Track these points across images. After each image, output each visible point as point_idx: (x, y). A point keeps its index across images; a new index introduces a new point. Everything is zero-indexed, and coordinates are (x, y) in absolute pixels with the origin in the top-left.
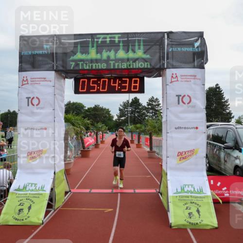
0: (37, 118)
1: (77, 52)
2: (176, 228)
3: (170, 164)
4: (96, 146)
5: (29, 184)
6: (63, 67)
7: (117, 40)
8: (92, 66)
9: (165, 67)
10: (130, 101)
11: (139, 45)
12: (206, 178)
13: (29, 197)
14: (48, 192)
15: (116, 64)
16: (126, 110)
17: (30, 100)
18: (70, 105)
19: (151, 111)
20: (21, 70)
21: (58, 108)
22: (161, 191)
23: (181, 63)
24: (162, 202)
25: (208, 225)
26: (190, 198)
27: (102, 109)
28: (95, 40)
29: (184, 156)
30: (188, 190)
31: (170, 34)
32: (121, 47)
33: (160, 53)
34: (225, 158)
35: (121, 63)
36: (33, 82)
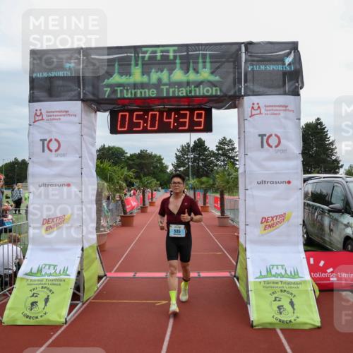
0: (56, 170)
1: (114, 73)
2: (260, 327)
3: (250, 235)
4: (143, 209)
5: (46, 265)
6: (94, 94)
7: (171, 54)
8: (135, 93)
9: (243, 94)
10: (192, 144)
11: (204, 62)
12: (303, 255)
13: (45, 284)
14: (73, 277)
15: (171, 90)
16: (186, 157)
17: (46, 143)
18: (105, 151)
19: (222, 158)
20: (33, 99)
21: (87, 155)
22: (237, 275)
23: (265, 86)
24: (239, 291)
25: (306, 324)
26: (280, 285)
27: (151, 156)
28: (140, 55)
29: (270, 224)
31: (249, 46)
32: (178, 66)
33: (235, 73)
34: (332, 225)
35: (178, 88)
36: (50, 118)
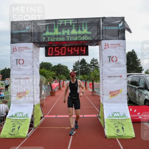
0: (23, 72)
1: (47, 31)
2: (109, 138)
3: (105, 99)
4: (60, 89)
5: (18, 113)
6: (38, 40)
7: (71, 23)
8: (56, 39)
9: (101, 39)
10: (80, 61)
11: (85, 26)
12: (127, 107)
14: (30, 118)
15: (71, 38)
16: (77, 66)
17: (18, 61)
18: (43, 64)
19: (93, 67)
20: (12, 42)
21: (35, 66)
22: (99, 116)
23: (111, 36)
25: (129, 136)
26: (118, 121)
27: (63, 66)
28: (58, 23)
29: (113, 94)
30: (116, 116)
31: (104, 19)
32: (74, 28)
33: (98, 30)
34: (139, 95)
35: (74, 37)
36: (20, 50)
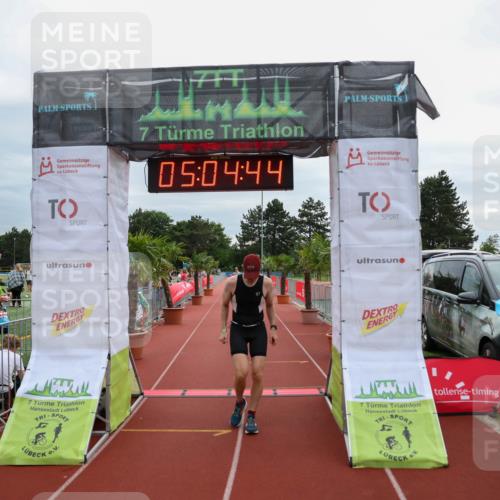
0: (72, 243)
1: (154, 106)
2: (362, 467)
3: (347, 335)
4: (196, 300)
5: (57, 380)
6: (125, 136)
7: (235, 80)
8: (184, 134)
9: (336, 135)
10: (265, 208)
11: (282, 91)
12: (422, 363)
13: (57, 410)
14: (96, 397)
15: (235, 130)
16: (256, 225)
17: (57, 205)
18: (141, 218)
19: (307, 228)
20: (38, 142)
21: (114, 222)
24: (332, 415)
25: (428, 461)
26: (389, 408)
27: (206, 225)
28: (191, 80)
29: (376, 319)
30: (384, 393)
31: (345, 67)
32: (245, 96)
33: (325, 106)
34: (460, 322)
35: (245, 127)
36: (62, 169)
